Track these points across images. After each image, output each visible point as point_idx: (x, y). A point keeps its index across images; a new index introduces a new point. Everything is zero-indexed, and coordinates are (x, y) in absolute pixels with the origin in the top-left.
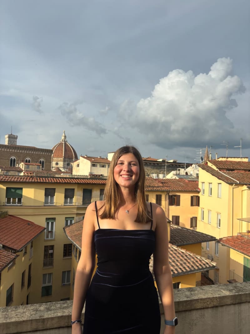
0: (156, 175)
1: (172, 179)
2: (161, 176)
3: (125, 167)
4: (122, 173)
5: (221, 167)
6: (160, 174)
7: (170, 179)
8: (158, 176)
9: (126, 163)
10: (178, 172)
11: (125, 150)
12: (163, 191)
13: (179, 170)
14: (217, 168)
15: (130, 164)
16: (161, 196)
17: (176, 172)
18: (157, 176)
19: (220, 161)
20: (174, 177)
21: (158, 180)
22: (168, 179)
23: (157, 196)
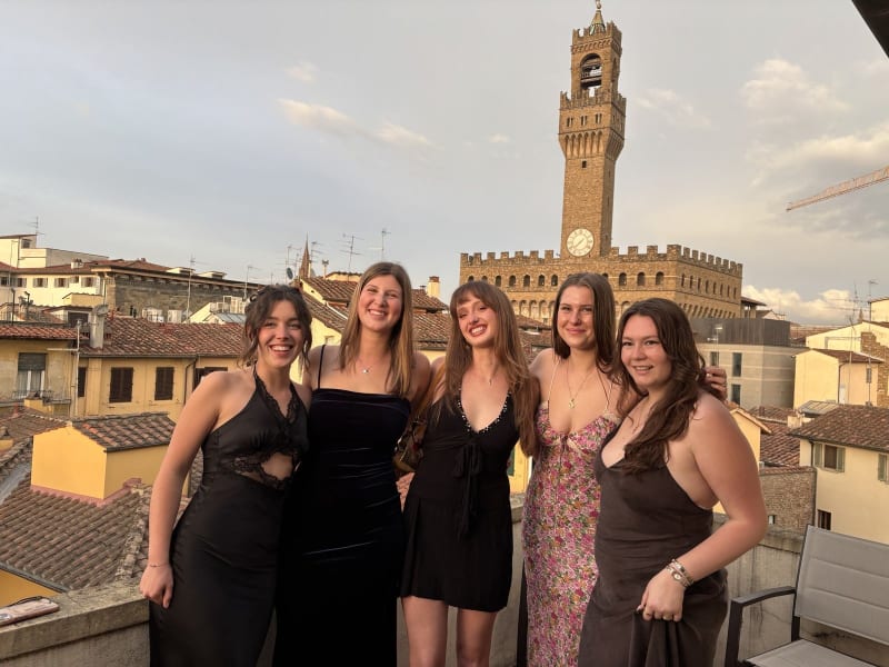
0: (160, 312)
1: (207, 325)
2: (174, 316)
3: (378, 298)
4: (373, 306)
5: (334, 297)
6: (173, 309)
7: (202, 325)
8: (165, 315)
9: (381, 292)
10: (225, 306)
11: (384, 269)
12: (179, 359)
13: (228, 301)
14: (325, 299)
15: (386, 294)
16: (170, 371)
17: (220, 305)
18: (162, 315)
19: (333, 282)
20: (212, 320)
21: (165, 327)
22: (195, 324)
23: (160, 372)
